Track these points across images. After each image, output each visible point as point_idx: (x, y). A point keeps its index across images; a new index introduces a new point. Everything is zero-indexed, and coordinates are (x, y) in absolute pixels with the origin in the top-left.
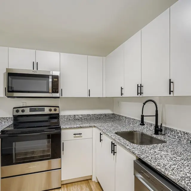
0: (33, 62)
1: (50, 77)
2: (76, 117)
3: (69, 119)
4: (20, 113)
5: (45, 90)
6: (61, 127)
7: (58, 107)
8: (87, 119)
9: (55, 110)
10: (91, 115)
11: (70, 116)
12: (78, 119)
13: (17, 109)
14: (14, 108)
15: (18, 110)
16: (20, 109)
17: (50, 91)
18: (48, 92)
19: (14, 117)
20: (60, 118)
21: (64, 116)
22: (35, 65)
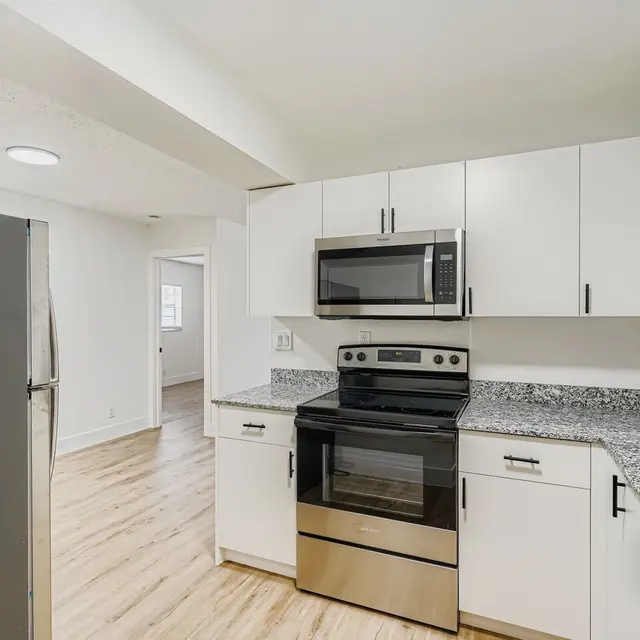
0: (383, 210)
1: (429, 251)
2: (537, 392)
3: (509, 398)
4: (355, 363)
5: (414, 295)
6: (458, 424)
7: (466, 350)
8: (584, 406)
9: (455, 361)
10: (607, 392)
11: (511, 385)
12: (546, 404)
13: (347, 350)
14: (341, 347)
15: (349, 353)
16: (355, 352)
17: (429, 297)
18: (421, 301)
19: (341, 373)
20: (473, 390)
21: (489, 384)
22: (388, 217)
